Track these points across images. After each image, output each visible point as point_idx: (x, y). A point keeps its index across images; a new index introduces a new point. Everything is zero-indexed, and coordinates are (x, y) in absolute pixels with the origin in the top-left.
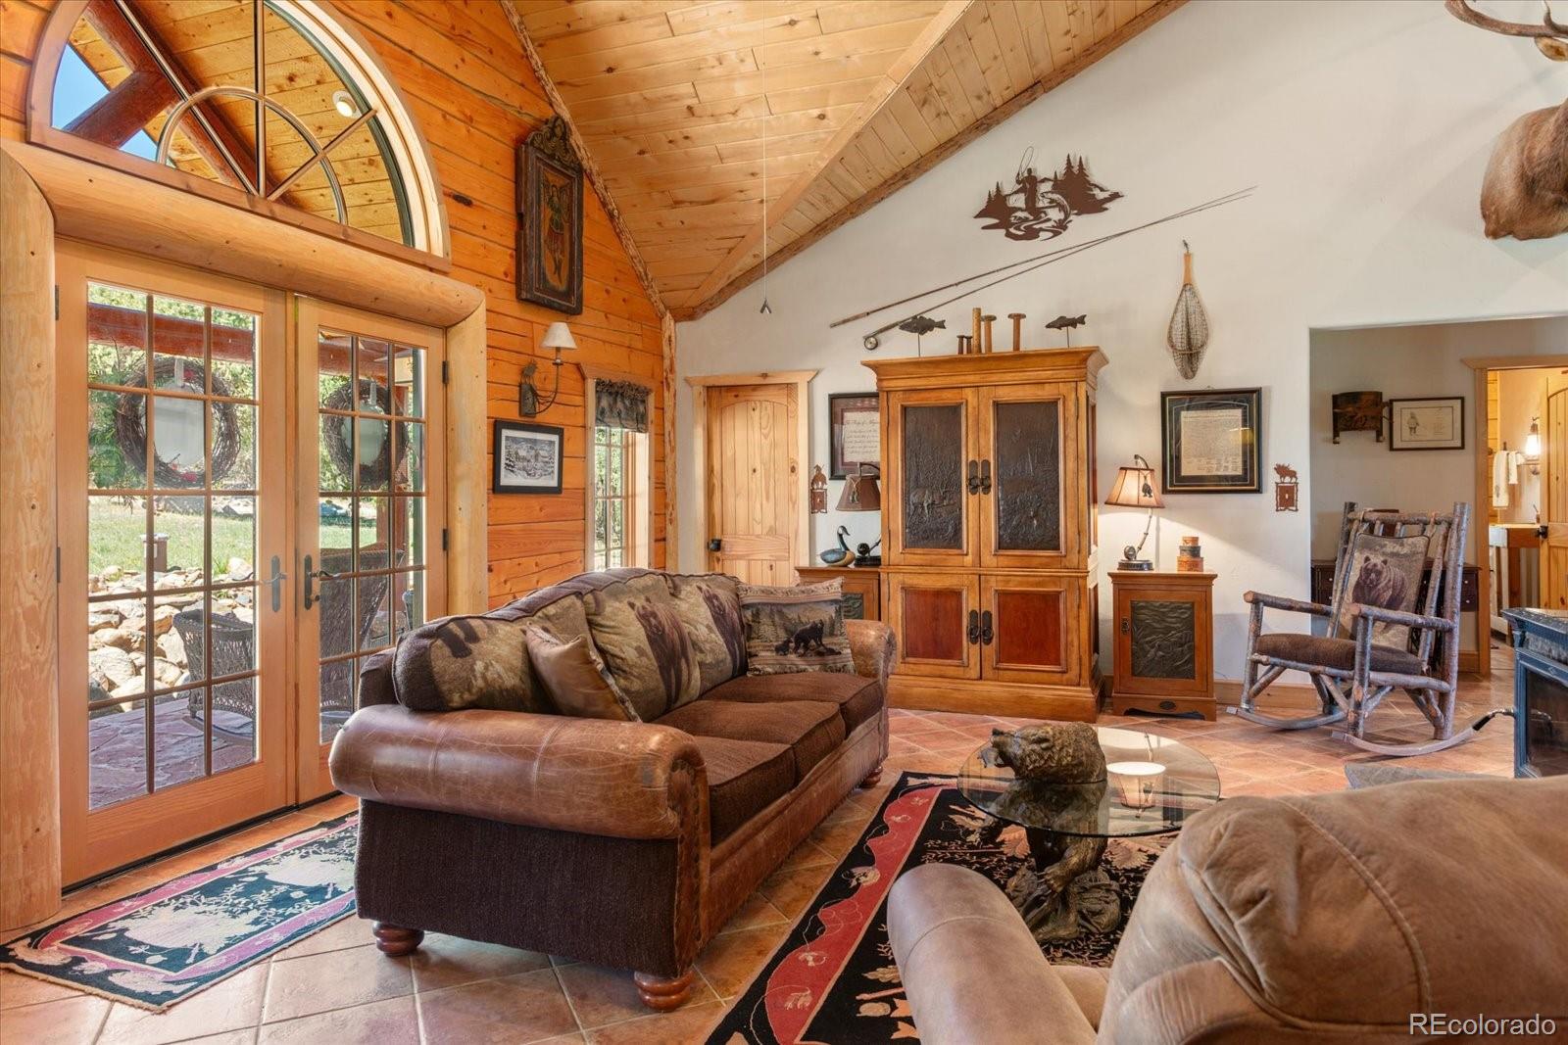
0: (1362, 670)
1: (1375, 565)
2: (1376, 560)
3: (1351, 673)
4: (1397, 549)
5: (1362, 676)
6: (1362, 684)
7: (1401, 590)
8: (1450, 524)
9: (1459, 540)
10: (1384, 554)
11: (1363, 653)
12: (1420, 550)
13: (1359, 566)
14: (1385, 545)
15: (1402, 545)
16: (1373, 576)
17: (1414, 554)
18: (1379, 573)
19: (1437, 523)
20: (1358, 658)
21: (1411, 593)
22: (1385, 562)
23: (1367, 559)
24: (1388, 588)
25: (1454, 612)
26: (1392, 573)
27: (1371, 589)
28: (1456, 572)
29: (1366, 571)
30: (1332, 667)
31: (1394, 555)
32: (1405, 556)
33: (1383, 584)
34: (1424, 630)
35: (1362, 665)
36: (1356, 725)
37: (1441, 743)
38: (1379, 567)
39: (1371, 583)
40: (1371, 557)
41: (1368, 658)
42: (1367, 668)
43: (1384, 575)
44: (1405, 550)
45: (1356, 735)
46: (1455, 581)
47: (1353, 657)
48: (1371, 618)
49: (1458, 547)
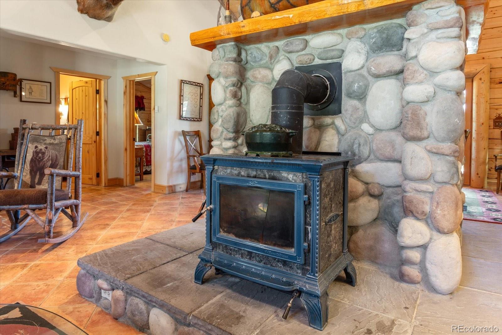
0: (51, 202)
1: (41, 150)
2: (41, 147)
3: (45, 205)
4: (52, 141)
5: (51, 206)
6: (51, 209)
7: (56, 160)
8: (76, 129)
9: (80, 136)
10: (45, 144)
11: (52, 194)
12: (64, 141)
13: (32, 151)
14: (46, 140)
15: (55, 139)
16: (40, 155)
17: (61, 143)
18: (43, 153)
19: (70, 129)
20: (48, 196)
21: (61, 161)
22: (46, 148)
23: (36, 147)
24: (49, 160)
25: (80, 168)
26: (50, 153)
27: (39, 162)
28: (79, 150)
29: (36, 153)
30: (33, 204)
31: (50, 144)
32: (57, 144)
33: (46, 159)
34: (68, 178)
35: (51, 200)
36: (49, 232)
37: (77, 228)
38: (43, 150)
39: (40, 158)
40: (39, 146)
41: (54, 196)
42: (54, 201)
43: (47, 154)
44: (56, 142)
45: (49, 238)
46: (79, 154)
47: (46, 196)
48: (55, 175)
49: (80, 139)
